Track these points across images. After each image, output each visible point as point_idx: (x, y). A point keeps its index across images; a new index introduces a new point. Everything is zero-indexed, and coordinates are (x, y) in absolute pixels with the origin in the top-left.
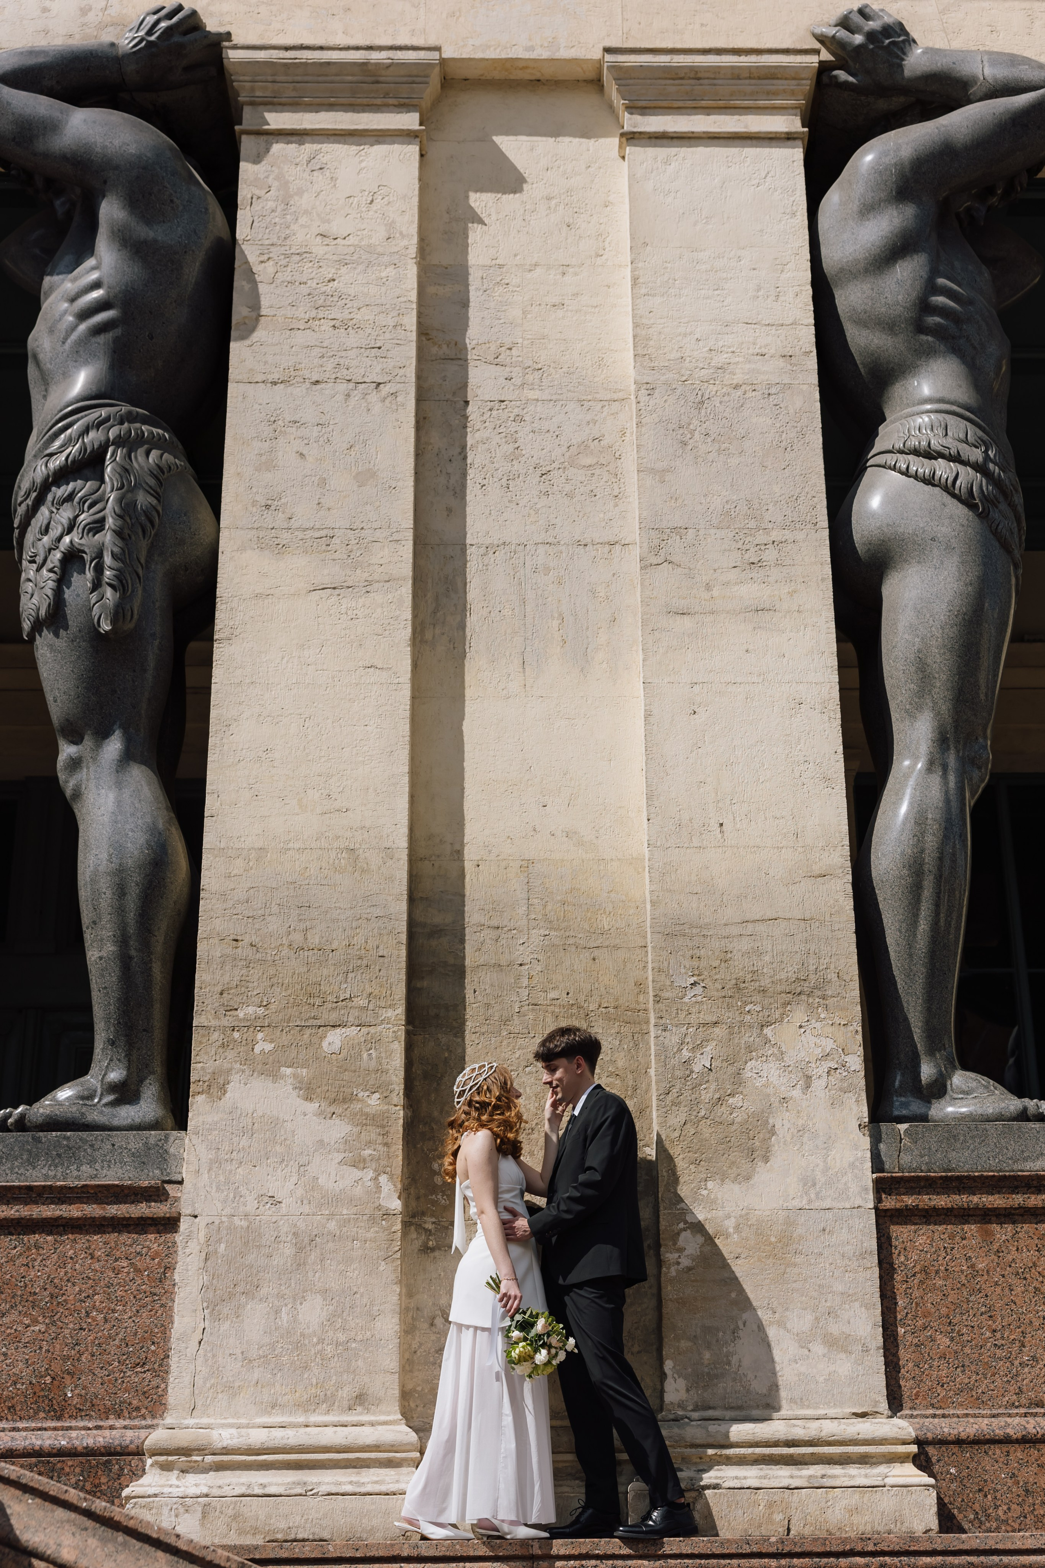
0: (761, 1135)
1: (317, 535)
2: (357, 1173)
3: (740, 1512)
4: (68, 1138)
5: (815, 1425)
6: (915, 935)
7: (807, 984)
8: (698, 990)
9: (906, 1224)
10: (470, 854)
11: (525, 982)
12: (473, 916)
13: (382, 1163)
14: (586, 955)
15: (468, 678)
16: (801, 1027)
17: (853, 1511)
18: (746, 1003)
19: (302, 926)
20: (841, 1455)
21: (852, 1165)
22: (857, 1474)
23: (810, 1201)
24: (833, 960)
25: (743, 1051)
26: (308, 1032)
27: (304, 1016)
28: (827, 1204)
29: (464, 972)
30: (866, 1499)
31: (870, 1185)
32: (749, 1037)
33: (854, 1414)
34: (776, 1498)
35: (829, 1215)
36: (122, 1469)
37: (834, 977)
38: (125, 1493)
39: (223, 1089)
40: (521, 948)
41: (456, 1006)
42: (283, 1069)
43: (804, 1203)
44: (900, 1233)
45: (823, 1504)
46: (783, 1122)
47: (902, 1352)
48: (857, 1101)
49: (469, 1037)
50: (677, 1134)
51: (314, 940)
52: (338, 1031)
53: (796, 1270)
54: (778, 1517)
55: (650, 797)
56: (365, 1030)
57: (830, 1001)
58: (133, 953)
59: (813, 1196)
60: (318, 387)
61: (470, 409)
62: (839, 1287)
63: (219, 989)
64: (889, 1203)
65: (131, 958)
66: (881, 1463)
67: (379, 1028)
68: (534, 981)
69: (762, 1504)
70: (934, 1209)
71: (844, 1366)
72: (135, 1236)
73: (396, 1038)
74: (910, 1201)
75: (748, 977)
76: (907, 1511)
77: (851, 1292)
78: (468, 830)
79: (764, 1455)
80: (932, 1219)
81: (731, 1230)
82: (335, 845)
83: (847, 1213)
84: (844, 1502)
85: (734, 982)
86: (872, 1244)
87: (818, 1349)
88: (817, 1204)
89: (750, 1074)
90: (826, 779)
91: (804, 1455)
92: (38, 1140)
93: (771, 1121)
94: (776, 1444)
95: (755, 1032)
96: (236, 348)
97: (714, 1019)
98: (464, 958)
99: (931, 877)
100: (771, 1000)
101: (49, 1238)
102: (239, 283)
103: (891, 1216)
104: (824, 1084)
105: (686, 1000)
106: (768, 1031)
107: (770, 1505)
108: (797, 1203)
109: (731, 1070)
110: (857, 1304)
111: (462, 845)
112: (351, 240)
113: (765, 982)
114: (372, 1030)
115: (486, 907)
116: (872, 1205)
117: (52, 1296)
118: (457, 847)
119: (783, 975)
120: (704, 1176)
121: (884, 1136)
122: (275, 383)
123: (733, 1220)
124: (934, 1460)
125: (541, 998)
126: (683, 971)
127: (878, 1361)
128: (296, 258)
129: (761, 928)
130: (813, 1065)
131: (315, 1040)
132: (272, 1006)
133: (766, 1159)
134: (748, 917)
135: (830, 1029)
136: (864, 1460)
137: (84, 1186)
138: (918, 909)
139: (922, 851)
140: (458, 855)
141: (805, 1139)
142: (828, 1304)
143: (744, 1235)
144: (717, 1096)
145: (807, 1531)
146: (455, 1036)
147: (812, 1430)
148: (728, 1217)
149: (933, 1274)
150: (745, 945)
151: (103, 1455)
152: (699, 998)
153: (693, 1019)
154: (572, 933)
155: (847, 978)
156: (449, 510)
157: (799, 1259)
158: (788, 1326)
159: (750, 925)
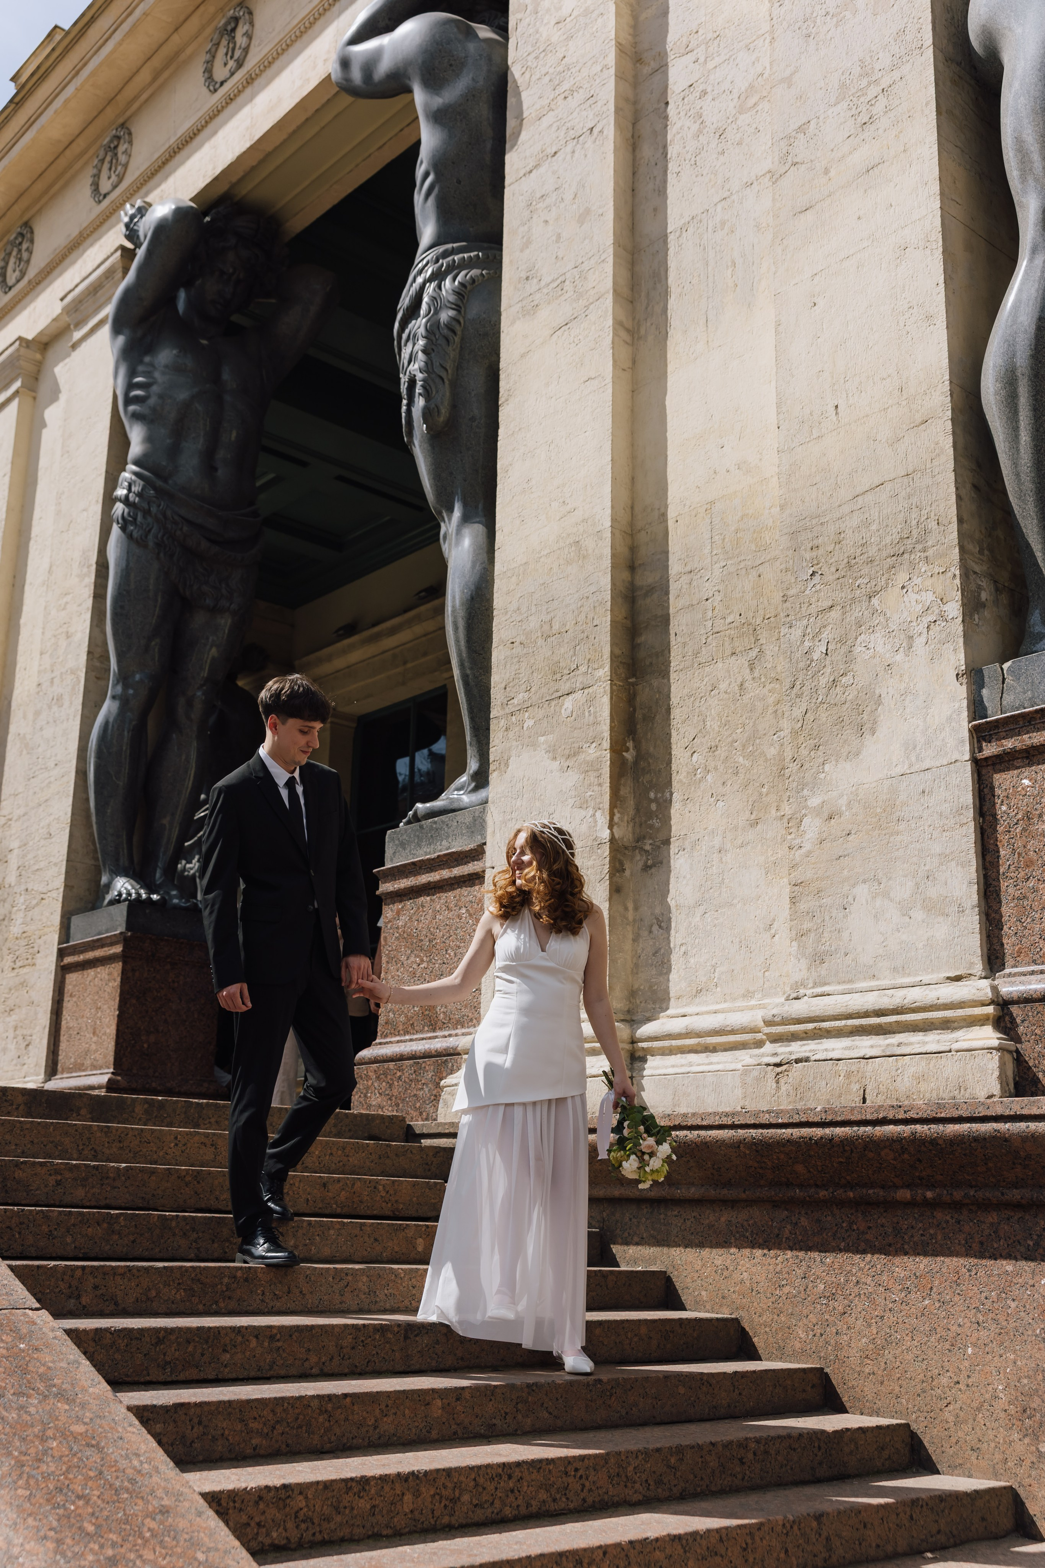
0: (869, 708)
1: (555, 284)
2: (583, 813)
3: (824, 1083)
4: (435, 823)
5: (900, 993)
6: (1018, 451)
7: (909, 541)
8: (817, 578)
9: (1008, 769)
10: (671, 513)
11: (710, 614)
12: (675, 567)
13: (598, 800)
14: (754, 574)
15: (670, 356)
16: (903, 587)
17: (920, 1078)
18: (856, 579)
19: (549, 617)
20: (925, 1021)
21: (950, 719)
22: (933, 1041)
23: (911, 765)
24: (933, 508)
25: (854, 628)
26: (553, 703)
27: (551, 691)
28: (926, 765)
29: (669, 619)
30: (931, 1066)
31: (966, 734)
32: (856, 613)
33: (948, 978)
34: (854, 1068)
35: (928, 775)
36: (453, 1066)
37: (933, 525)
38: (442, 1083)
39: (507, 765)
40: (707, 584)
41: (663, 651)
42: (540, 738)
43: (904, 769)
44: (1002, 781)
45: (893, 1073)
46: (889, 688)
47: (1004, 909)
48: (955, 650)
49: (673, 676)
50: (800, 725)
51: (556, 627)
52: (571, 697)
53: (899, 838)
54: (855, 1087)
55: (779, 405)
56: (586, 691)
57: (930, 553)
58: (468, 672)
59: (913, 759)
60: (557, 155)
61: (670, 107)
62: (937, 848)
63: (503, 685)
64: (990, 750)
65: (467, 676)
66: (961, 1028)
67: (595, 687)
68: (716, 611)
69: (842, 1075)
70: (1033, 747)
71: (941, 930)
72: (469, 889)
73: (605, 692)
74: (1009, 744)
75: (859, 552)
76: (970, 1076)
77: (948, 852)
78: (669, 493)
79: (856, 1027)
80: (1035, 759)
81: (844, 808)
82: (568, 542)
83: (944, 770)
84: (912, 1069)
85: (846, 561)
86: (968, 798)
87: (918, 915)
88: (916, 768)
89: (860, 649)
90: (929, 317)
91: (890, 1023)
92: (421, 827)
93: (877, 692)
94: (866, 1014)
95: (865, 605)
96: (508, 158)
97: (830, 604)
98: (668, 608)
99: (1026, 380)
100: (878, 568)
101: (428, 898)
102: (511, 101)
103: (994, 764)
104: (925, 640)
105: (807, 592)
106: (875, 601)
107: (848, 1075)
108: (899, 770)
109: (844, 649)
110: (953, 863)
111: (666, 507)
112: (575, 14)
113: (872, 551)
114: (590, 690)
115: (683, 557)
116: (967, 756)
117: (430, 941)
118: (662, 510)
119: (888, 540)
120: (821, 760)
121: (986, 680)
122: (531, 172)
123: (845, 797)
124: (1018, 1021)
125: (719, 625)
126: (805, 564)
127: (972, 922)
128: (543, 54)
129: (869, 497)
130: (914, 624)
131: (557, 709)
132: (532, 690)
133: (873, 732)
134: (859, 490)
135: (929, 582)
136: (946, 1025)
137: (439, 856)
138: (1017, 421)
139: (1014, 356)
140: (663, 517)
141: (907, 702)
142: (927, 868)
143: (854, 811)
144: (832, 679)
145: (880, 1101)
146: (663, 677)
147: (897, 998)
148: (841, 796)
149: (1036, 820)
150: (855, 520)
151: (445, 1056)
152: (818, 587)
153: (813, 609)
154: (743, 558)
155: (946, 522)
156: (655, 210)
157: (902, 826)
158: (892, 895)
159: (860, 499)
